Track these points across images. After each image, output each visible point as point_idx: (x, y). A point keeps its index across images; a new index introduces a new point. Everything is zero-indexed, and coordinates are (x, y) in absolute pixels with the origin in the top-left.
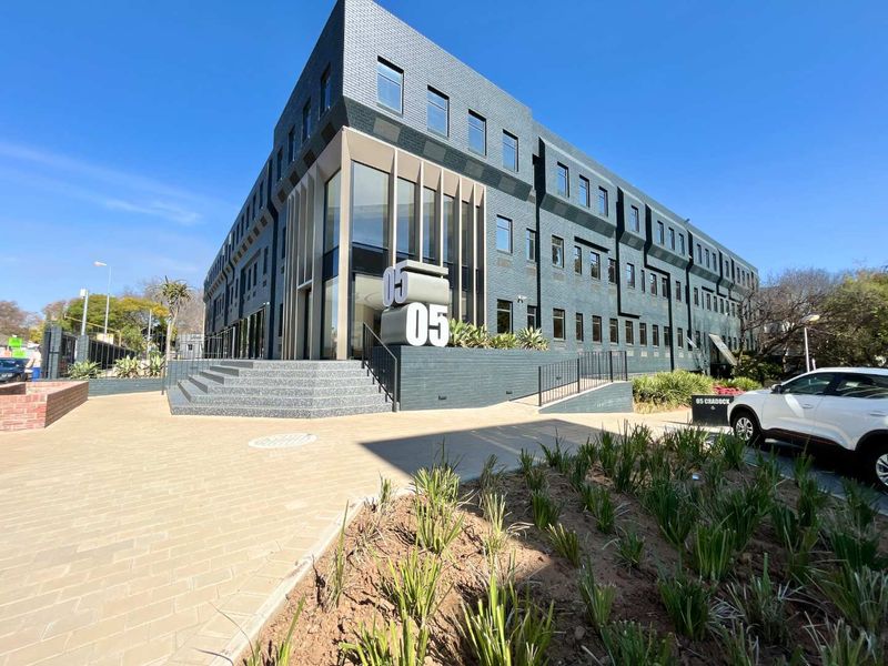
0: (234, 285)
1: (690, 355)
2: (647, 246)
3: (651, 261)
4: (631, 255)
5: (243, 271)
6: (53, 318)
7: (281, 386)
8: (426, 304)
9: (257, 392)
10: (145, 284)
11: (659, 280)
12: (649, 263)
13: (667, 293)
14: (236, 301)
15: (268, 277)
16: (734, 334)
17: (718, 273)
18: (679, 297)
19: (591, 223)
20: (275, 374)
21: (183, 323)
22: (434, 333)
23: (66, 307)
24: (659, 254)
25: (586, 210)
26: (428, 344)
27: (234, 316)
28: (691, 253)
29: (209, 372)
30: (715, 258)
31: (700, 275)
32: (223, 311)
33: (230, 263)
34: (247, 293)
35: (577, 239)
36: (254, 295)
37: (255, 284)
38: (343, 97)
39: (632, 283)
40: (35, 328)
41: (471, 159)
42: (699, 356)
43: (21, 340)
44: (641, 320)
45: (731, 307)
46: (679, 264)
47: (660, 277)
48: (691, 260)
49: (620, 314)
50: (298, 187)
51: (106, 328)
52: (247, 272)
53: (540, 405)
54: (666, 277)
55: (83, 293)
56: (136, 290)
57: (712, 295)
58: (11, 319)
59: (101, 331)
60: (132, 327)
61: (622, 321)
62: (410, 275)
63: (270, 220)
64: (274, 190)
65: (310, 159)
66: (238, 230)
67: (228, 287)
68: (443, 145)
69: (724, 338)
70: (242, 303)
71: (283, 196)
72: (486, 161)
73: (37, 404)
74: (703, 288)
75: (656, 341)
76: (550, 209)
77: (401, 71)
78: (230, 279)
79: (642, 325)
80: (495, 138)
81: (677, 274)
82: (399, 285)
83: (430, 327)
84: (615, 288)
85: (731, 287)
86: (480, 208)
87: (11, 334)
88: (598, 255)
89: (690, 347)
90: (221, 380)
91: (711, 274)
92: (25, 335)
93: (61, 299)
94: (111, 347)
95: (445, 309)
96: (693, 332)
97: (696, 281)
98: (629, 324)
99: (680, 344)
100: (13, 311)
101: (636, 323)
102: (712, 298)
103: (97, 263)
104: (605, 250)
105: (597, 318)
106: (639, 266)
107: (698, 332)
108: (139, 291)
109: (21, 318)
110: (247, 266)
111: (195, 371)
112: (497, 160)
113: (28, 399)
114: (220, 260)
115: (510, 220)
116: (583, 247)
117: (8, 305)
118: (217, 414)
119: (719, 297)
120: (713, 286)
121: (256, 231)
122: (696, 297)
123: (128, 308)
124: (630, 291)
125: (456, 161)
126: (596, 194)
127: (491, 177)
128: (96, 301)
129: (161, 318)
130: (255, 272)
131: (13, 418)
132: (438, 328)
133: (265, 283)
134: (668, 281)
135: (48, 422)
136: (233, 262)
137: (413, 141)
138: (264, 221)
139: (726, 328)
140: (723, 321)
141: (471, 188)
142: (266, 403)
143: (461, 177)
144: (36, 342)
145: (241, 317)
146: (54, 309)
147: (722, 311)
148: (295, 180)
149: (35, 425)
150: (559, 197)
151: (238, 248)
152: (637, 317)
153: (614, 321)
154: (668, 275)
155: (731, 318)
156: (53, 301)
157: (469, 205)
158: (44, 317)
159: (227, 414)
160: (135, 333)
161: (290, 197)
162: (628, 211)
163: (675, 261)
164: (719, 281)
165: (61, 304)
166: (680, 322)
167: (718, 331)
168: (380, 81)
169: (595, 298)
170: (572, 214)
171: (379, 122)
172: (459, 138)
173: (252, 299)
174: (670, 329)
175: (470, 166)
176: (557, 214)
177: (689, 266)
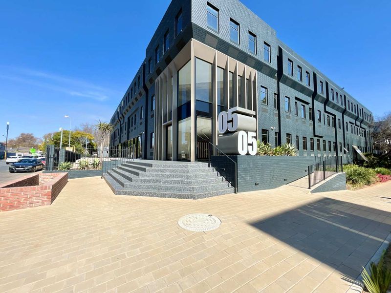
0: (124, 125)
1: (345, 155)
2: (326, 102)
3: (328, 109)
4: (319, 106)
5: (129, 118)
6: (47, 141)
7: (171, 179)
8: (247, 131)
9: (159, 181)
10: (84, 125)
11: (331, 119)
12: (327, 110)
13: (335, 125)
14: (125, 132)
15: (144, 121)
16: (363, 145)
17: (356, 115)
18: (340, 127)
19: (302, 90)
20: (166, 171)
21: (99, 142)
22: (250, 147)
23: (52, 136)
24: (331, 105)
25: (300, 83)
26: (248, 154)
27: (124, 139)
28: (345, 105)
29: (121, 166)
30: (355, 107)
31: (349, 116)
32: (119, 137)
33: (122, 115)
34: (131, 128)
35: (296, 98)
36: (135, 129)
37: (135, 124)
38: (191, 23)
39: (320, 120)
40: (40, 144)
41: (250, 56)
42: (349, 156)
43: (35, 150)
44: (324, 139)
45: (361, 131)
46: (340, 110)
47: (331, 117)
48: (346, 108)
49: (315, 135)
50: (162, 75)
51: (69, 144)
52: (131, 119)
53: (309, 188)
54: (334, 117)
55: (60, 129)
56: (80, 128)
57: (353, 126)
58: (31, 140)
59: (68, 146)
60: (79, 144)
61: (315, 139)
62: (239, 115)
63: (144, 93)
64: (146, 78)
65: (168, 60)
66: (126, 99)
67: (121, 125)
68: (237, 49)
69: (358, 147)
70: (128, 132)
71: (152, 81)
72: (257, 57)
73: (46, 191)
74: (350, 122)
75: (330, 150)
76: (284, 83)
77: (217, 10)
78: (122, 122)
79: (324, 141)
80: (261, 46)
81: (339, 115)
82: (232, 121)
83: (249, 144)
84: (312, 123)
85: (362, 122)
86: (254, 82)
87: (31, 147)
88: (304, 106)
89: (345, 151)
90: (138, 174)
91: (354, 115)
92: (36, 147)
93: (50, 133)
94: (72, 153)
95: (254, 134)
96: (346, 144)
97: (347, 119)
98: (318, 140)
99: (341, 151)
100: (32, 137)
101: (321, 140)
102: (353, 127)
103: (66, 116)
104: (307, 103)
105: (305, 138)
106: (323, 112)
107: (348, 144)
108: (81, 129)
109: (35, 140)
110: (131, 116)
111: (114, 166)
112: (261, 57)
113: (42, 189)
114: (117, 113)
115: (266, 88)
116: (298, 102)
117: (30, 135)
118: (141, 195)
119: (356, 127)
120: (353, 121)
121: (136, 99)
122: (347, 126)
123: (77, 136)
124: (319, 124)
125: (243, 57)
126: (305, 75)
127: (259, 66)
128: (65, 133)
129: (90, 140)
130: (135, 118)
131: (34, 200)
132: (251, 145)
133: (141, 123)
134: (335, 119)
135: (52, 200)
136: (124, 114)
137: (223, 47)
138: (140, 94)
139: (359, 142)
140: (358, 139)
141: (249, 71)
142: (167, 189)
143: (246, 66)
144: (41, 150)
145: (128, 139)
146: (48, 137)
147: (358, 134)
148: (159, 72)
149: (45, 203)
150: (289, 76)
151: (126, 108)
152: (322, 137)
153: (312, 139)
154: (335, 116)
155: (361, 137)
156: (47, 133)
157: (249, 80)
158: (44, 140)
159: (146, 195)
160: (80, 146)
161: (156, 80)
162: (318, 84)
163: (338, 109)
164: (357, 119)
165: (50, 135)
166: (340, 140)
167: (356, 143)
168: (208, 15)
169: (303, 128)
170: (294, 85)
171: (208, 36)
172: (244, 46)
173: (134, 131)
174: (336, 143)
175: (249, 60)
176: (287, 85)
177: (344, 112)
